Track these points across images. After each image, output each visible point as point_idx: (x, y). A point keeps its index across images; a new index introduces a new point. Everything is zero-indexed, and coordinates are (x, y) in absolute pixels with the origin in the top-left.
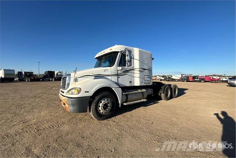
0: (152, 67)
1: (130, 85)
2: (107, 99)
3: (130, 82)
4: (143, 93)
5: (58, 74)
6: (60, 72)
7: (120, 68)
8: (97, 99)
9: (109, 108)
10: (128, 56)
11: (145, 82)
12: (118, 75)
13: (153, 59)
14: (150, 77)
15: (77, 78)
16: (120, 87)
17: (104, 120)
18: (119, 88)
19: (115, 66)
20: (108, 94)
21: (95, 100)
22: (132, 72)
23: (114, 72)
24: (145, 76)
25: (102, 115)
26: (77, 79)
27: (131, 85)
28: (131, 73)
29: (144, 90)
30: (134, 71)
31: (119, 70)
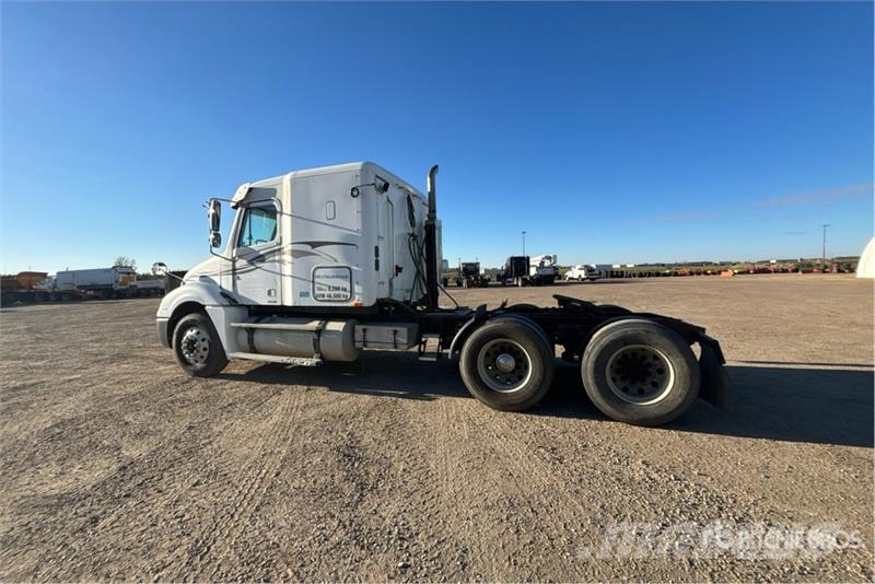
1: (269, 302)
3: (270, 293)
5: (546, 265)
6: (549, 258)
11: (318, 292)
12: (234, 272)
14: (347, 273)
22: (277, 258)
24: (319, 271)
27: (274, 302)
30: (281, 254)
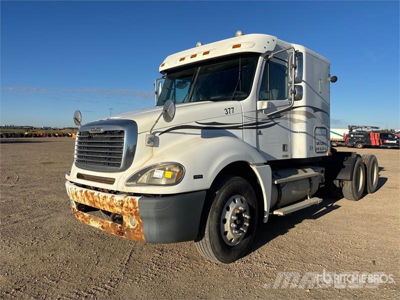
0: (329, 104)
1: (284, 156)
2: (239, 199)
3: (284, 147)
4: (310, 179)
7: (263, 105)
8: (220, 197)
9: (247, 225)
10: (295, 68)
11: (317, 146)
12: (257, 126)
13: (335, 79)
14: (325, 133)
15: (157, 135)
16: (269, 163)
17: (234, 261)
18: (265, 164)
19: (253, 97)
20: (242, 182)
21: (215, 200)
22: (288, 116)
23: (249, 115)
24: (317, 129)
25: (231, 247)
26: (158, 138)
27: (287, 156)
28: (286, 119)
29: (310, 172)
30: (293, 113)
31: (261, 110)
